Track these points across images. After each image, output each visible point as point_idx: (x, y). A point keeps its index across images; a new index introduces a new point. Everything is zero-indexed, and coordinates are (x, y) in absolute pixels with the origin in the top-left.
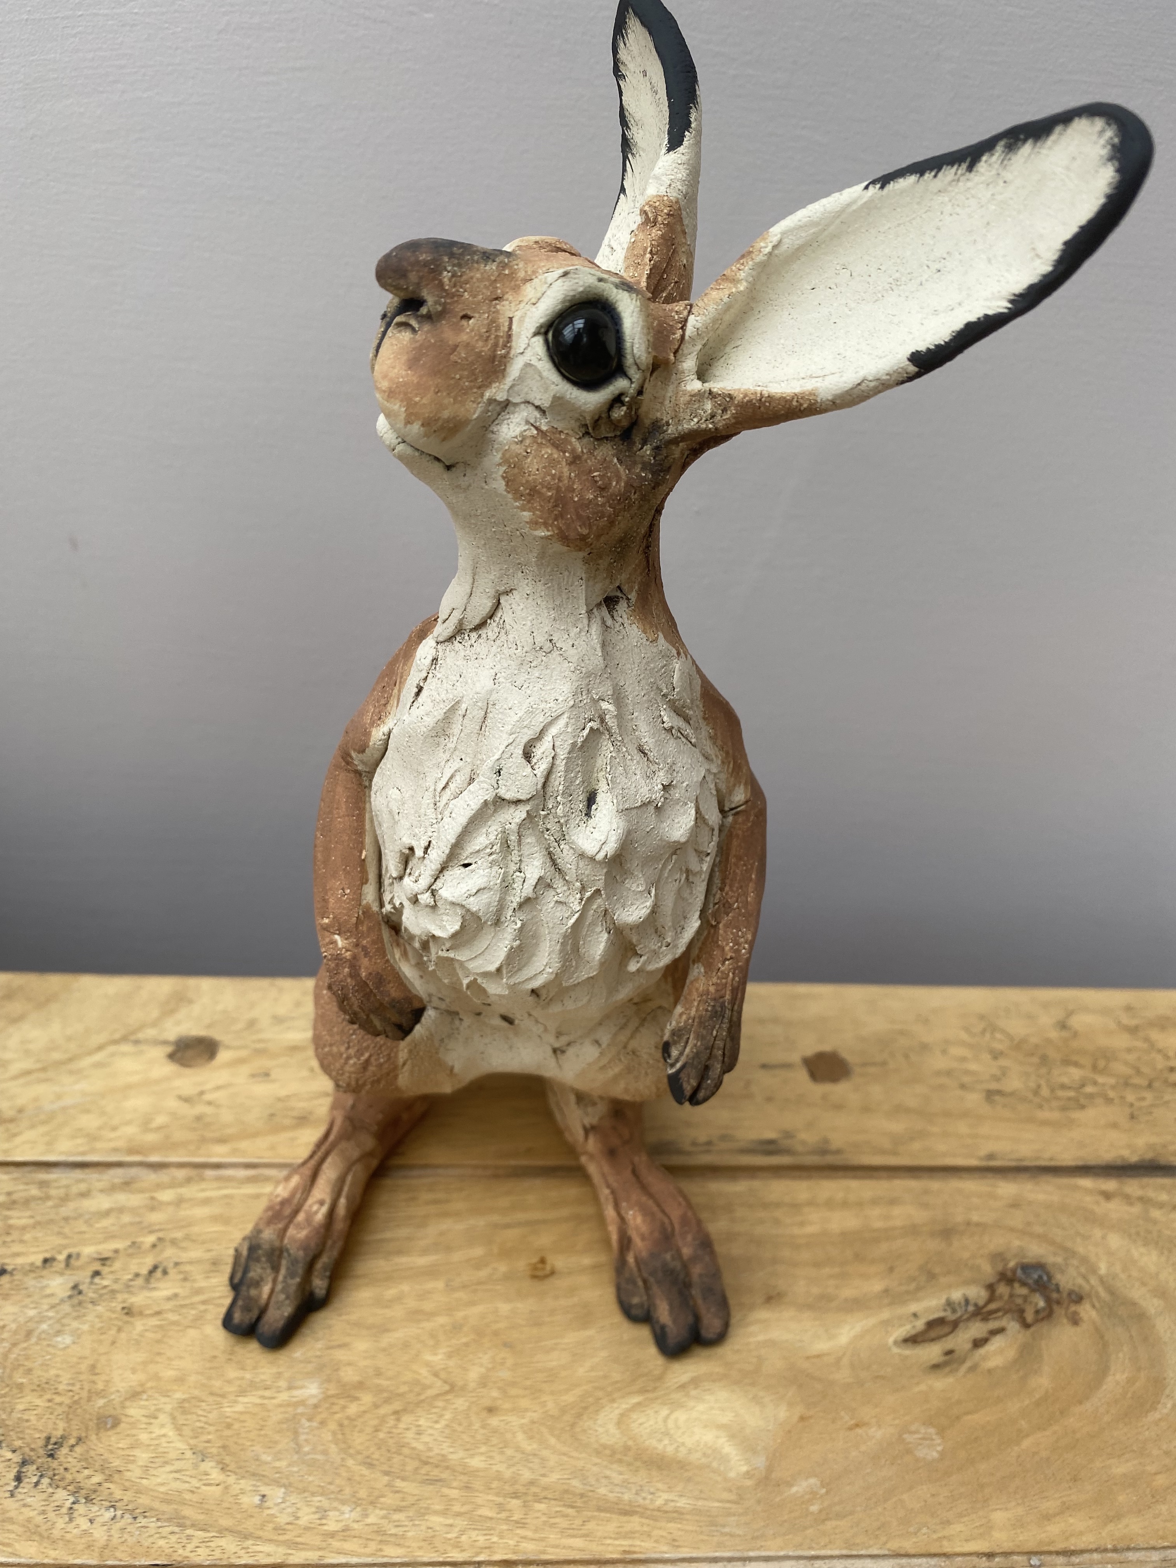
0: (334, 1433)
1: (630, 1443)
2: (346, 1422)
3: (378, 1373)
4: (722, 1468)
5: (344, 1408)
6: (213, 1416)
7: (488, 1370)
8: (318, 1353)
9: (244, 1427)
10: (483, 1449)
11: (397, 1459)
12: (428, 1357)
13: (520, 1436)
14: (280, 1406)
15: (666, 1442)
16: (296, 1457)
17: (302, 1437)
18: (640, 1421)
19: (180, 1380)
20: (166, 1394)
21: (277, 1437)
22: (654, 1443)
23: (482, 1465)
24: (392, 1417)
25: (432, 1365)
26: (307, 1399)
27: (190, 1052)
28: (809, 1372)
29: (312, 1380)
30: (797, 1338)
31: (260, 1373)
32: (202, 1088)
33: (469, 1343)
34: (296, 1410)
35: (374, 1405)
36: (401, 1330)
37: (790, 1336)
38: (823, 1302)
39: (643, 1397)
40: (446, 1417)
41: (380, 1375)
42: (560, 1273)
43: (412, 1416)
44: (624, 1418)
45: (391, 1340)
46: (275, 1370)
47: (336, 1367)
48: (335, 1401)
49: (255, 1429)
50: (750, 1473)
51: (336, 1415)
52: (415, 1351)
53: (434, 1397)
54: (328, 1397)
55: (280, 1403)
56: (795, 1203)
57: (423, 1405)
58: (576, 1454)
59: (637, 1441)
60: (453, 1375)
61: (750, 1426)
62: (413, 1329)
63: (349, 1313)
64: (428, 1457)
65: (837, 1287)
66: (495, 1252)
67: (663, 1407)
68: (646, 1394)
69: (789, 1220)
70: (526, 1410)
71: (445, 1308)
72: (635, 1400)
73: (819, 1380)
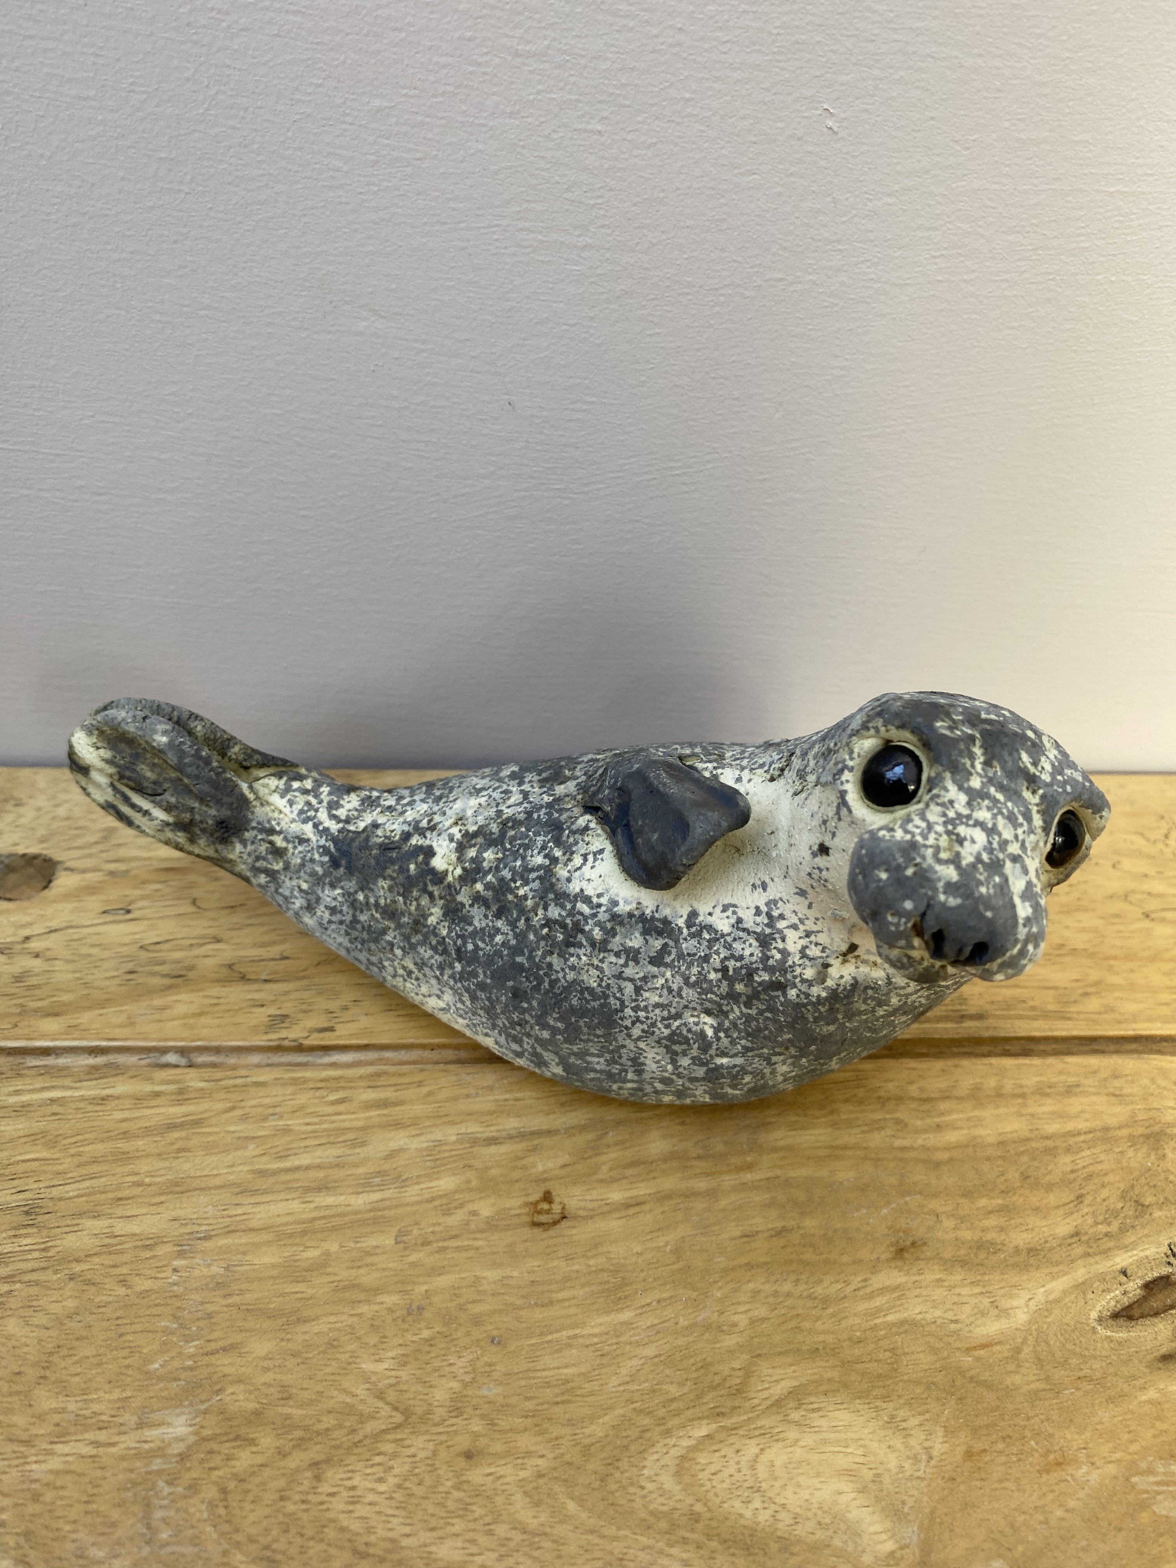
0: (212, 1505)
1: (698, 1507)
2: (232, 1485)
3: (287, 1396)
4: (850, 1548)
5: (229, 1458)
6: (12, 1478)
7: (465, 1385)
8: (190, 1363)
9: (62, 1498)
10: (459, 1526)
11: (315, 1549)
12: (367, 1366)
13: (520, 1500)
14: (123, 1458)
15: (757, 1504)
16: (146, 1550)
17: (158, 1514)
18: (712, 1469)
21: (115, 1515)
22: (737, 1504)
23: (457, 1556)
24: (309, 1474)
25: (374, 1379)
26: (169, 1444)
27: (13, 878)
28: (973, 1372)
29: (177, 1411)
30: (950, 1315)
31: (92, 1401)
32: (27, 932)
33: (432, 1339)
34: (147, 1465)
35: (279, 1453)
36: (324, 1319)
37: (938, 1313)
38: (982, 1255)
39: (714, 1426)
40: (396, 1471)
41: (289, 1398)
42: (576, 1217)
43: (341, 1469)
44: (687, 1465)
45: (307, 1337)
46: (117, 1394)
47: (217, 1387)
48: (216, 1447)
49: (79, 1502)
50: (898, 1554)
51: (216, 1473)
52: (348, 1355)
53: (377, 1436)
54: (204, 1439)
55: (124, 1452)
56: (924, 1096)
57: (359, 1450)
58: (611, 1531)
59: (710, 1504)
60: (407, 1396)
61: (889, 1470)
62: (343, 1318)
63: (242, 1292)
64: (366, 1544)
65: (1002, 1229)
66: (474, 1183)
67: (748, 1441)
68: (720, 1419)
69: (919, 1123)
70: (528, 1454)
71: (396, 1279)
72: (701, 1431)
73: (989, 1386)
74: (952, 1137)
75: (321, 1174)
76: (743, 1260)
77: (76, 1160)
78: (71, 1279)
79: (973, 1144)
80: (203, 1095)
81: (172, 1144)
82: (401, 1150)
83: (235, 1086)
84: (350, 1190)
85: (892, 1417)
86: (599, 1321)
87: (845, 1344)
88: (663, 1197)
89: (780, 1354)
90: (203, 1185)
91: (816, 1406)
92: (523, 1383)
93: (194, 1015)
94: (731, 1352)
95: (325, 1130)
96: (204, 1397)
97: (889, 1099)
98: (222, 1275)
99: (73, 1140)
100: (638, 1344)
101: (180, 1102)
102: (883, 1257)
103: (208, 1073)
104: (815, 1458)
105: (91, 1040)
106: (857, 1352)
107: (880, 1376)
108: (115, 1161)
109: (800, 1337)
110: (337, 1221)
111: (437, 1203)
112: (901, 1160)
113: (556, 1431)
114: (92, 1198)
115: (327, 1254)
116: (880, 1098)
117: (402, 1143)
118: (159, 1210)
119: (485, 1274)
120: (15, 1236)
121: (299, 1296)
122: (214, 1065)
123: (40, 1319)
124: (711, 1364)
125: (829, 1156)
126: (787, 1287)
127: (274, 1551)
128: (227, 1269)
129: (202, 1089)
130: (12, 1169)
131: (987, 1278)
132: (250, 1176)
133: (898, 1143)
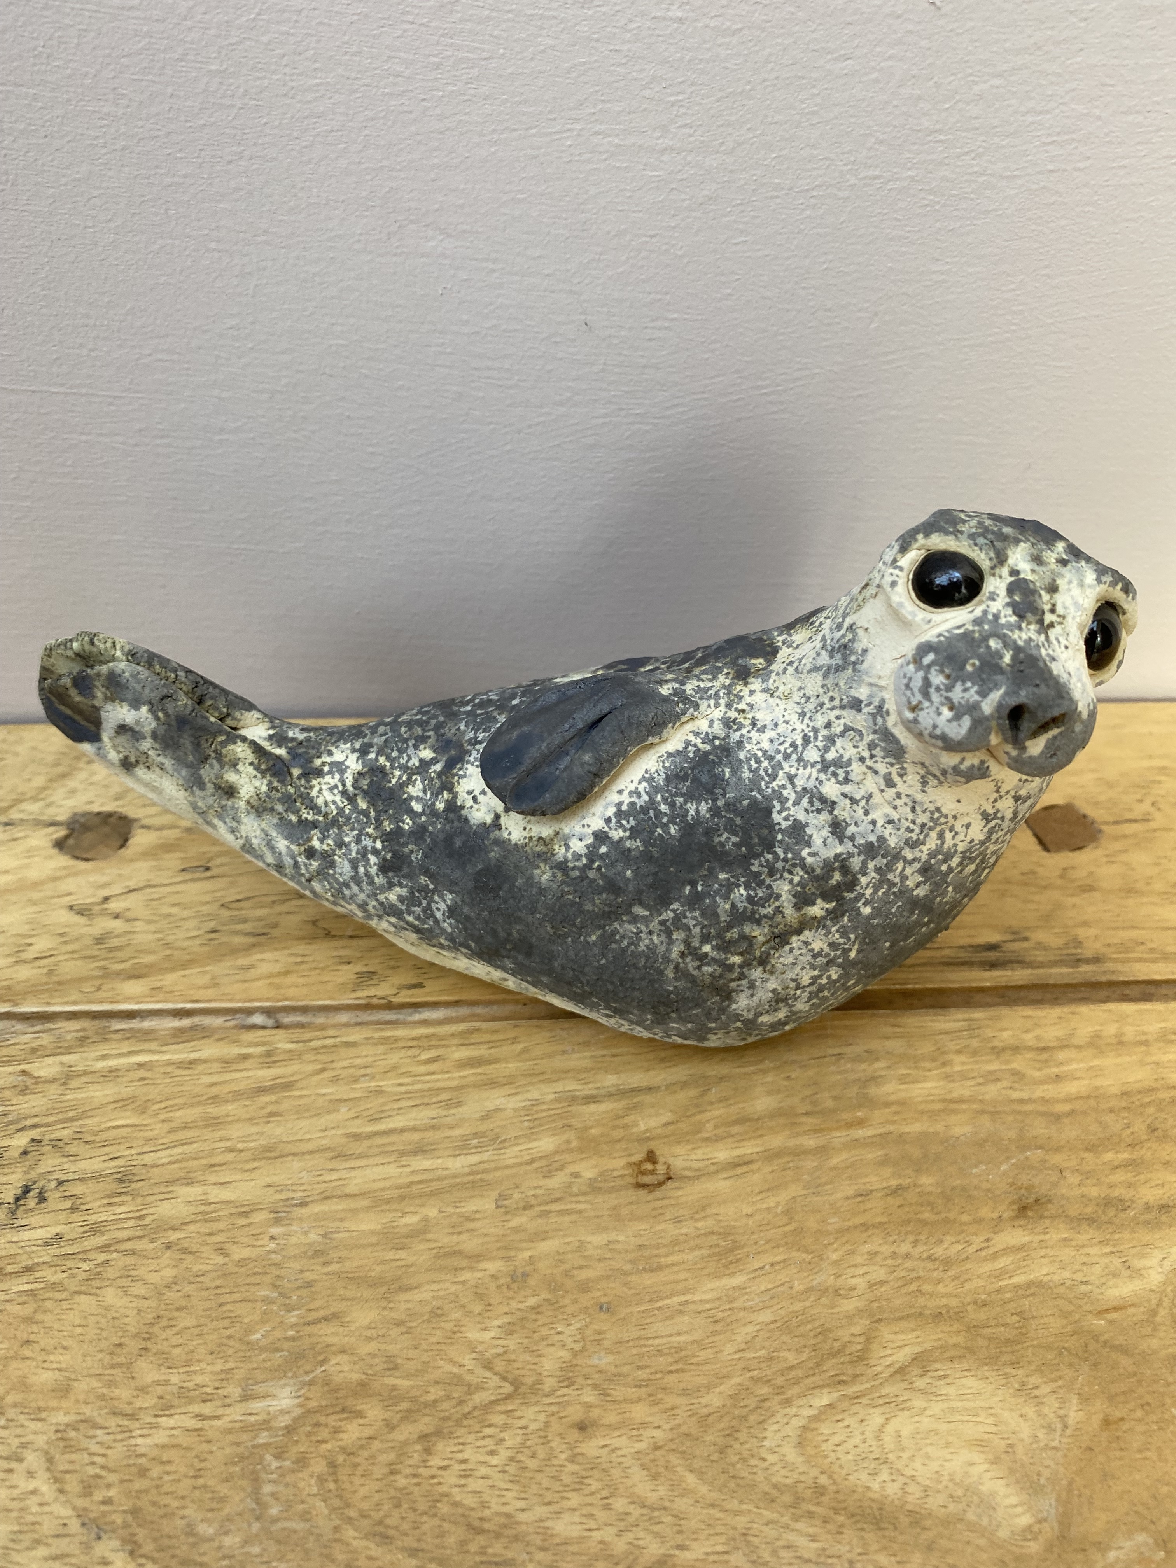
0: (321, 1480)
1: (823, 1480)
2: (341, 1459)
3: (392, 1366)
4: (985, 1521)
5: (337, 1431)
6: (117, 1453)
7: (575, 1354)
8: (291, 1333)
9: (168, 1473)
10: (575, 1500)
11: (428, 1524)
12: (473, 1335)
13: (638, 1475)
14: (229, 1431)
15: (885, 1475)
16: (256, 1526)
17: (268, 1489)
18: (836, 1439)
19: (63, 1390)
20: (38, 1414)
21: (224, 1490)
22: (864, 1476)
23: (576, 1531)
24: (418, 1447)
25: (480, 1348)
26: (276, 1417)
27: (89, 837)
28: (1106, 1337)
29: (282, 1382)
30: (1079, 1277)
31: (195, 1372)
32: (106, 893)
33: (539, 1306)
34: (254, 1438)
35: (387, 1425)
36: (427, 1287)
37: (1067, 1274)
38: (1111, 1212)
39: (836, 1395)
40: (508, 1443)
41: (396, 1368)
42: (682, 1178)
43: (452, 1442)
44: (809, 1435)
45: (410, 1305)
46: (218, 1367)
47: (321, 1358)
48: (322, 1419)
49: (186, 1476)
50: (1036, 1529)
51: (324, 1446)
52: (452, 1324)
53: (488, 1407)
54: (309, 1411)
55: (230, 1425)
56: (1042, 1045)
57: (471, 1422)
58: (734, 1504)
59: (835, 1476)
60: (516, 1365)
61: (1022, 1440)
62: (447, 1285)
63: (340, 1260)
64: (481, 1519)
65: (1130, 1185)
66: (574, 1144)
67: (873, 1411)
68: (841, 1387)
69: (1037, 1074)
70: (644, 1425)
71: (498, 1245)
72: (823, 1399)
73: (1124, 1350)
74: (1071, 1088)
75: (416, 1136)
76: (857, 1221)
77: (166, 1126)
78: (168, 1248)
79: (1095, 1095)
80: (292, 1056)
81: (262, 1108)
82: (497, 1110)
83: (324, 1047)
84: (447, 1153)
85: (1023, 1384)
86: (710, 1285)
87: (969, 1308)
88: (770, 1156)
89: (901, 1318)
90: (296, 1150)
91: (941, 1373)
92: (634, 1351)
93: (279, 974)
94: (850, 1318)
95: (417, 1091)
96: (308, 1367)
97: (1004, 1049)
98: (320, 1243)
99: (163, 1105)
100: (751, 1310)
101: (269, 1065)
102: (1006, 1215)
103: (296, 1034)
104: (943, 1427)
105: (175, 1002)
106: (982, 1315)
107: (1008, 1341)
108: (206, 1126)
109: (921, 1301)
110: (435, 1185)
111: (535, 1165)
112: (1020, 1112)
113: (670, 1400)
114: (183, 1165)
115: (426, 1219)
116: (994, 1048)
117: (498, 1102)
118: (253, 1175)
119: (589, 1239)
120: (109, 1204)
121: (400, 1263)
122: (301, 1026)
123: (139, 1289)
124: (830, 1330)
125: (943, 1111)
126: (905, 1248)
127: (388, 1527)
128: (324, 1236)
129: (290, 1051)
130: (104, 1136)
131: (1117, 1236)
132: (344, 1140)
133: (1016, 1095)
